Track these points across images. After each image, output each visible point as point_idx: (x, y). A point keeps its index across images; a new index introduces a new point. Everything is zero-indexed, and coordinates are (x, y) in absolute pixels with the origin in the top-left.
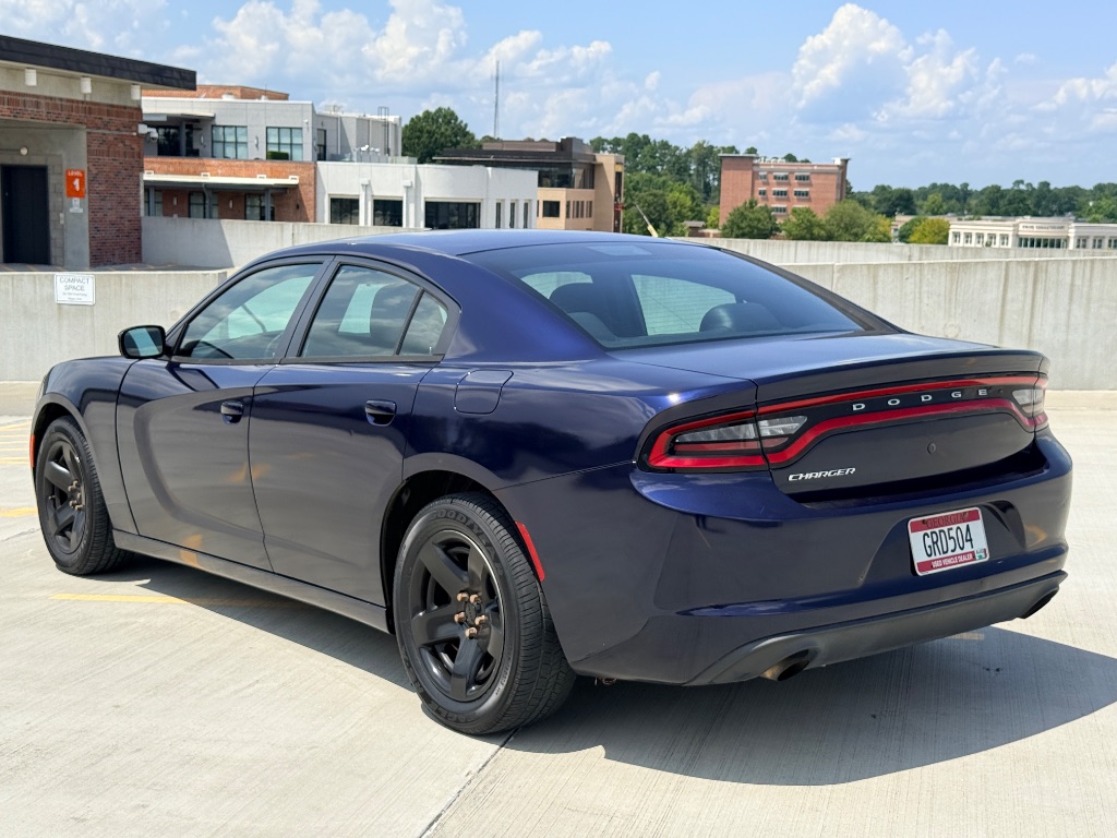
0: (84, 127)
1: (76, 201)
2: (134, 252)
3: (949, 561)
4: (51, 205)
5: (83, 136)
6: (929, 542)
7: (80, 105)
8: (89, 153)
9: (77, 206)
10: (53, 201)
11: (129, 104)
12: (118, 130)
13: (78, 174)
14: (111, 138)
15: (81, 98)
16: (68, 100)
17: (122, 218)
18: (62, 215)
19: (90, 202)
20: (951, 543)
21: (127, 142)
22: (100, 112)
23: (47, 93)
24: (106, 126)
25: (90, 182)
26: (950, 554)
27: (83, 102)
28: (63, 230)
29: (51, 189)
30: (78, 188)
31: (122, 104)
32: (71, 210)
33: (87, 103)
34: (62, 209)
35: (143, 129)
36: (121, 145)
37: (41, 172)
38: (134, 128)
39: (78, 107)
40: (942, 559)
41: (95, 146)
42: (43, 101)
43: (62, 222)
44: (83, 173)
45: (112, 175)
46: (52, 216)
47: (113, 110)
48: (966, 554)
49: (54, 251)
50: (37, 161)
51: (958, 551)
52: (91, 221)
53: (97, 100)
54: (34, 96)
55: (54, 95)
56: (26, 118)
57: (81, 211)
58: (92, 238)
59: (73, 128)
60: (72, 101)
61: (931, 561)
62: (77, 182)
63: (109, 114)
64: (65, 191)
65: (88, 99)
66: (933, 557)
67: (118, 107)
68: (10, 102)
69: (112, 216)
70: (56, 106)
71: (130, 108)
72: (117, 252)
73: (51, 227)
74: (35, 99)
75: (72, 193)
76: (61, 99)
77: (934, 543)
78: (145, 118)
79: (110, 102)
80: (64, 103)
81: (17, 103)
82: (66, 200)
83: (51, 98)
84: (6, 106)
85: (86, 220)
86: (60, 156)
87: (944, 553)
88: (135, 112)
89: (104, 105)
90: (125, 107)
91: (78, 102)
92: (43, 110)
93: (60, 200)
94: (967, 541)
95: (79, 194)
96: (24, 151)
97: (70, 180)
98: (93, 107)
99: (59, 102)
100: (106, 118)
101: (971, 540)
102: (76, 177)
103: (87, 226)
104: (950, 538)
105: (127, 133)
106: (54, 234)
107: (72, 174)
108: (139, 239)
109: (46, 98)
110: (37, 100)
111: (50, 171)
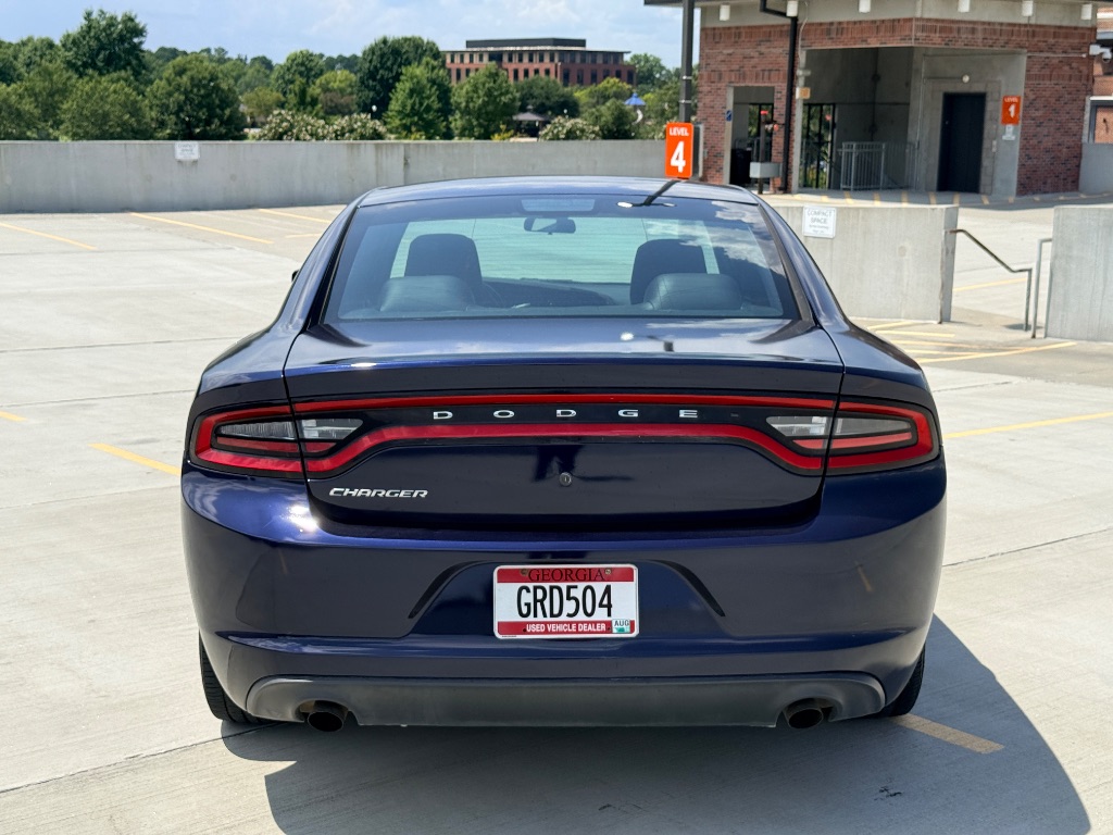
0: (1026, 51)
1: (1010, 128)
2: (1070, 180)
3: (560, 628)
4: (986, 132)
5: (1023, 60)
6: (527, 598)
7: (1022, 29)
8: (1028, 77)
9: (1010, 133)
10: (989, 127)
11: (1081, 25)
12: (1065, 52)
13: (1015, 100)
14: (1055, 61)
15: (1024, 21)
16: (1010, 25)
17: (1059, 145)
18: (995, 143)
19: (1022, 129)
20: (569, 606)
21: (1074, 65)
22: (1045, 34)
23: (986, 18)
24: (1051, 48)
25: (1026, 107)
26: (563, 618)
27: (1026, 25)
28: (994, 157)
29: (987, 116)
30: (1012, 115)
31: (1073, 24)
32: (1004, 138)
33: (1031, 25)
34: (997, 136)
35: (1095, 50)
36: (1066, 68)
37: (980, 99)
38: (1084, 49)
39: (1019, 31)
40: (546, 623)
41: (1035, 71)
42: (980, 27)
43: (994, 150)
44: (1019, 98)
45: (1053, 100)
46: (986, 144)
47: (1060, 31)
48: (595, 623)
49: (984, 179)
50: (978, 88)
51: (581, 616)
52: (1023, 148)
53: (1044, 21)
54: (970, 22)
55: (993, 20)
56: (959, 45)
57: (1013, 138)
58: (1022, 166)
59: (1014, 53)
60: (1014, 25)
61: (525, 624)
62: (1012, 109)
63: (1055, 35)
64: (1000, 119)
65: (1033, 22)
66: (531, 618)
67: (1067, 28)
68: (942, 30)
69: (1048, 143)
70: (994, 32)
71: (1082, 28)
72: (1049, 181)
73: (984, 155)
74: (971, 26)
75: (1007, 120)
76: (1001, 24)
77: (536, 601)
78: (1099, 37)
79: (1058, 23)
80: (1004, 28)
81: (951, 30)
82: (1001, 127)
83: (989, 23)
84: (938, 35)
85: (1017, 147)
86: (1000, 82)
87: (552, 615)
88: (1088, 32)
89: (1050, 26)
90: (1076, 28)
91: (1020, 25)
92: (980, 35)
93: (995, 126)
94: (601, 605)
95: (1013, 121)
96: (966, 79)
97: (1007, 106)
98: (1038, 29)
99: (998, 27)
100: (1052, 41)
101: (609, 606)
102: (1012, 103)
103: (1017, 154)
104: (569, 598)
105: (1076, 55)
106: (986, 162)
107: (1009, 100)
108: (1078, 166)
109: (984, 23)
110: (972, 26)
111: (988, 98)
